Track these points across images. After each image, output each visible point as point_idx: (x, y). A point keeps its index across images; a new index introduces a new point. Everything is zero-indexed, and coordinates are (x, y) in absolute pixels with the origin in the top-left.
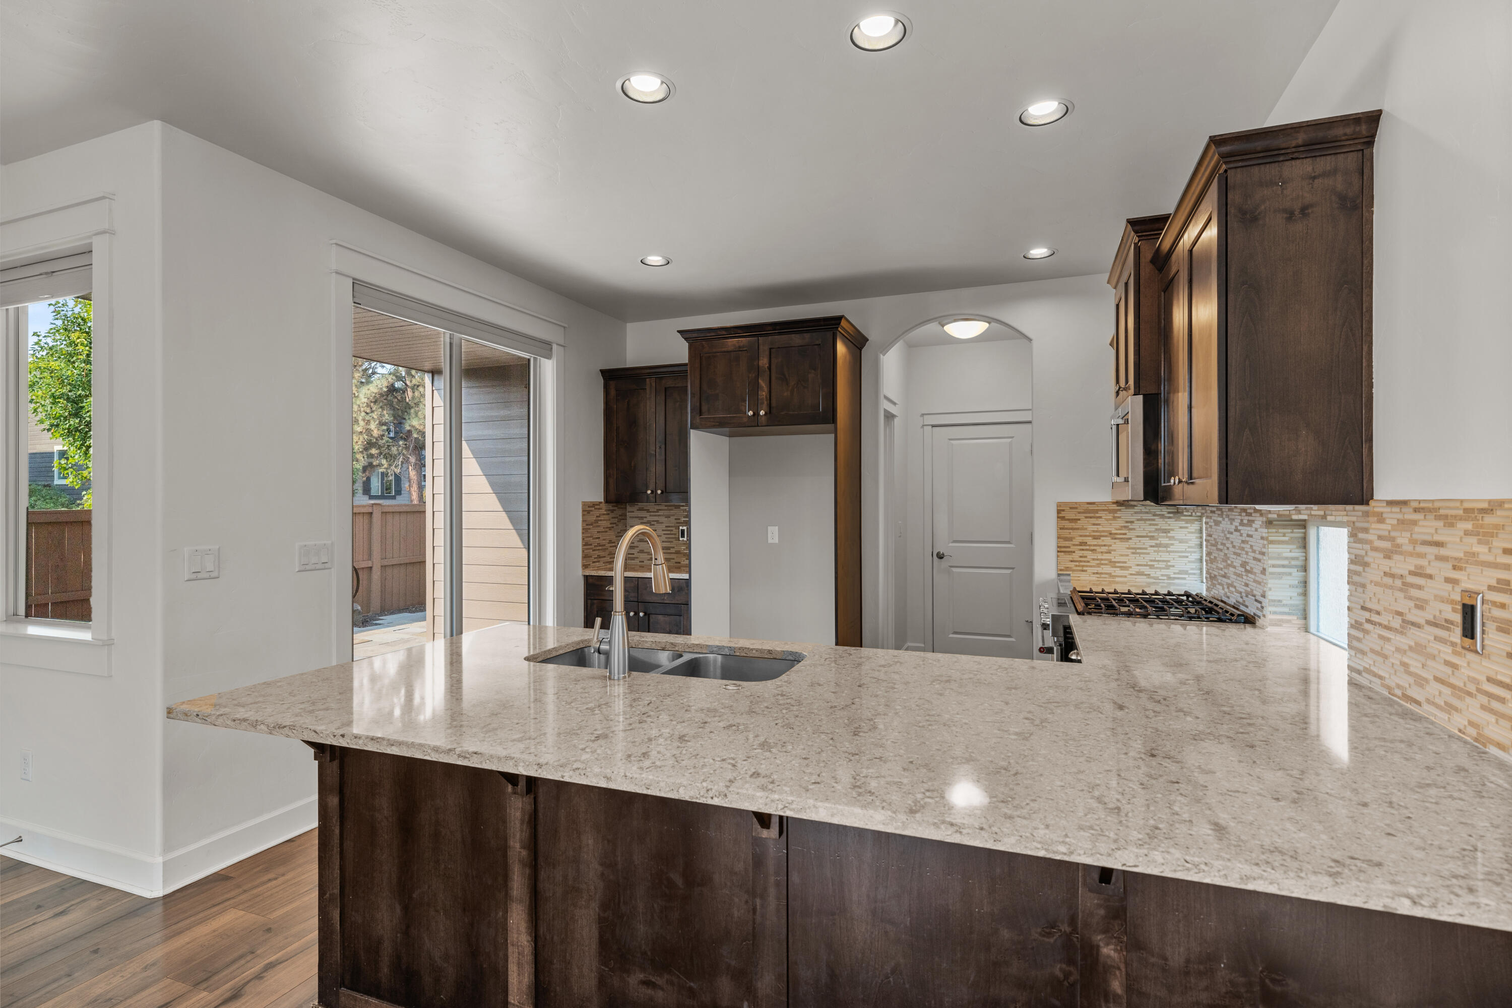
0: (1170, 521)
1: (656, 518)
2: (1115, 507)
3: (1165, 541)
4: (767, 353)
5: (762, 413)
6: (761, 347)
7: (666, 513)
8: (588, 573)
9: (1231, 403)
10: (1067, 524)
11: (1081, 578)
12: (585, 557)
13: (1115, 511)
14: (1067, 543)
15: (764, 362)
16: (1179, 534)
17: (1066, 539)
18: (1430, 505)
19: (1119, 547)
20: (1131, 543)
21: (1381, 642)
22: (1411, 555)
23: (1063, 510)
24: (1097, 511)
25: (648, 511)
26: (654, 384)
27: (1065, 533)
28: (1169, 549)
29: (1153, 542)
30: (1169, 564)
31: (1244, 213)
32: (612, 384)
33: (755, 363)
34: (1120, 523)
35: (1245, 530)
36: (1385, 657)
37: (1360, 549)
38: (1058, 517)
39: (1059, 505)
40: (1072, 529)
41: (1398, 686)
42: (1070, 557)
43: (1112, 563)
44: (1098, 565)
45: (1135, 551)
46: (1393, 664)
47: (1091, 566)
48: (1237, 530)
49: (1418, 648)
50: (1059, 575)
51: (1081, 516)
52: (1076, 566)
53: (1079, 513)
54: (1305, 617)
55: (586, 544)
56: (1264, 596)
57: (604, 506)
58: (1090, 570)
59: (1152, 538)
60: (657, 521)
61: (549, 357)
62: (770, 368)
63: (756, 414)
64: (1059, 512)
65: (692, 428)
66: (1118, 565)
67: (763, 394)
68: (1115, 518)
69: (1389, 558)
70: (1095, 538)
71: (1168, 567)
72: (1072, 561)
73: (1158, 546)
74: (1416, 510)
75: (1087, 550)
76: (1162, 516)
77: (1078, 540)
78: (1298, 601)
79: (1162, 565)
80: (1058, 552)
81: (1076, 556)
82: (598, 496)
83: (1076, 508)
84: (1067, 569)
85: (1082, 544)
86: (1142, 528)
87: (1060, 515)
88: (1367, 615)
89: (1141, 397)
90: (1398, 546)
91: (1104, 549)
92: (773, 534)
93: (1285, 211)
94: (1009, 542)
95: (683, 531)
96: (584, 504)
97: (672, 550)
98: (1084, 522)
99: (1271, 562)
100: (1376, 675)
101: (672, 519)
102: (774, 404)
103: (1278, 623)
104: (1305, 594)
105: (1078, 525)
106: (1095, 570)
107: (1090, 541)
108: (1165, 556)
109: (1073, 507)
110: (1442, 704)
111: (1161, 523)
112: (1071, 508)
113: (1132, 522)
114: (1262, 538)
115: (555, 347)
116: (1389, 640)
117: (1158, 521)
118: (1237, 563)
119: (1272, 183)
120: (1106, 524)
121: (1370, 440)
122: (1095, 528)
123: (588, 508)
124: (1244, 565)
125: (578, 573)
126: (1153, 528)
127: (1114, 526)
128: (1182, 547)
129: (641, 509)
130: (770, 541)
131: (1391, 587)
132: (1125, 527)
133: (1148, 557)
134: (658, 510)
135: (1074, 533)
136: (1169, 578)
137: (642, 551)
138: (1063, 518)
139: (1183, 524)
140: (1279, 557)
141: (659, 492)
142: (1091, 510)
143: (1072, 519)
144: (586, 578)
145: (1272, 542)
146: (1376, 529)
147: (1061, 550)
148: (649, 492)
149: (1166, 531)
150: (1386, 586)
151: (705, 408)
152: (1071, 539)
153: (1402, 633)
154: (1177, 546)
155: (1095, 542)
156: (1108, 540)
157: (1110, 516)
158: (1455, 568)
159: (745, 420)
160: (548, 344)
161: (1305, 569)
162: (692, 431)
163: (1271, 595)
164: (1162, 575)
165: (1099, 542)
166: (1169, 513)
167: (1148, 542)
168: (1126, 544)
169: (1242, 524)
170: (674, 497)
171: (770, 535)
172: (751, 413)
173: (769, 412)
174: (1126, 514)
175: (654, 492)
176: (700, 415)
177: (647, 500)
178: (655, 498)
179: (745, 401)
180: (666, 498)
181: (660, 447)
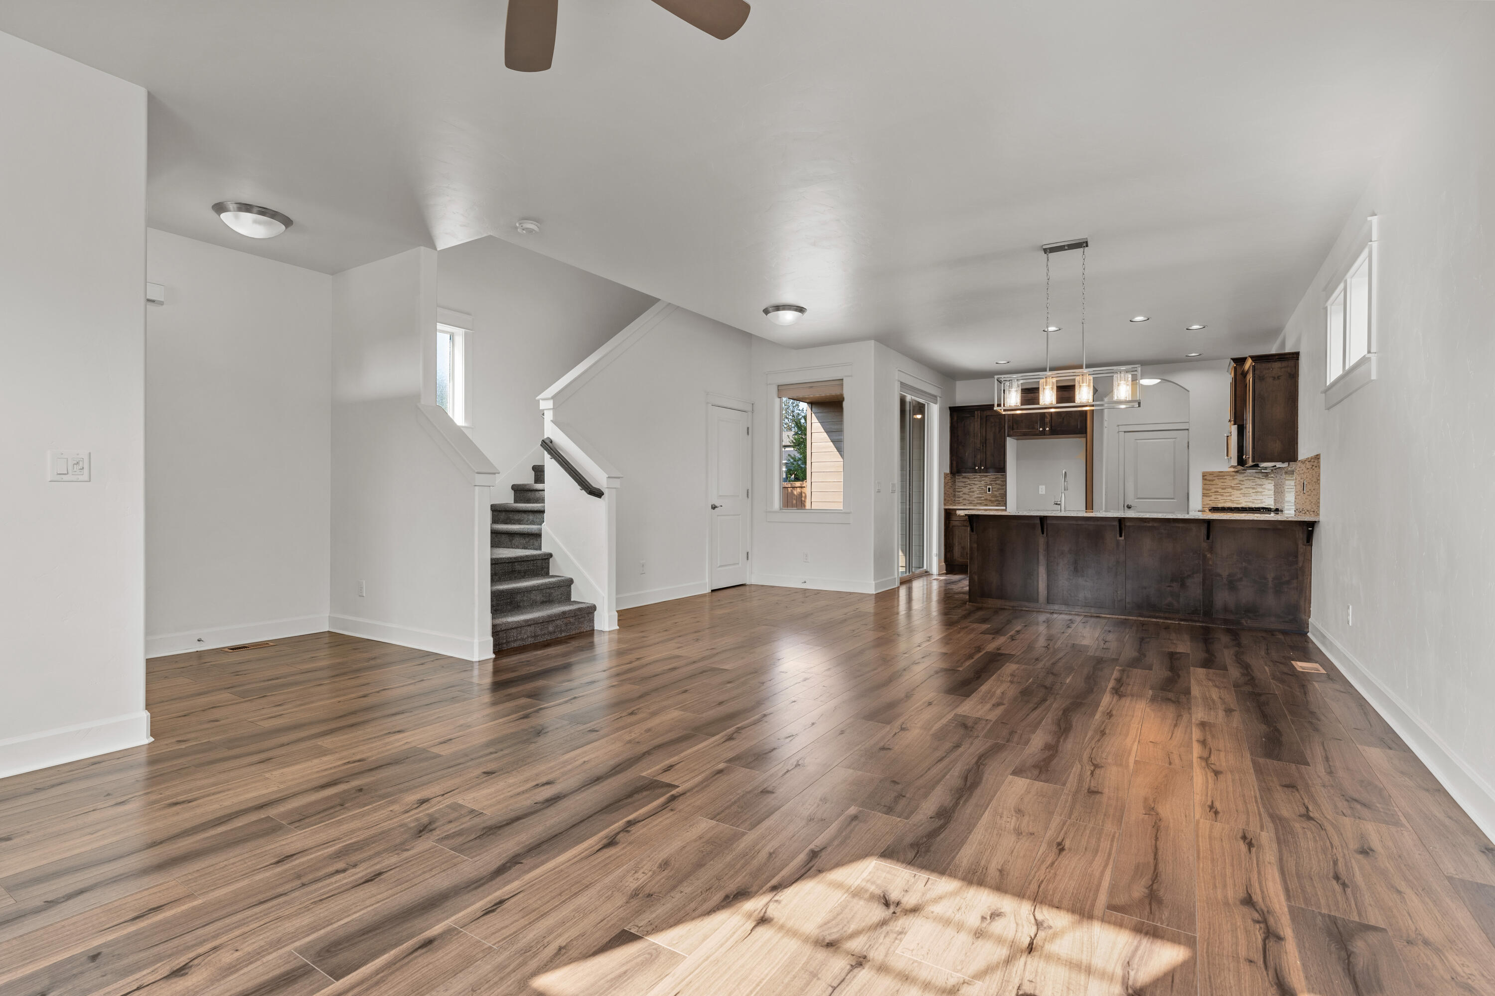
1: (973, 482)
2: (1234, 474)
5: (1047, 429)
8: (947, 507)
9: (1256, 433)
10: (1208, 482)
12: (945, 500)
13: (1234, 476)
14: (1208, 492)
17: (1207, 490)
20: (1242, 491)
23: (1207, 476)
24: (1224, 476)
25: (969, 478)
26: (980, 414)
27: (1207, 487)
29: (1254, 491)
31: (1260, 377)
32: (954, 415)
34: (1237, 481)
38: (1203, 479)
39: (1205, 473)
40: (1211, 483)
42: (1209, 499)
43: (1232, 501)
45: (1244, 495)
50: (1203, 507)
51: (1216, 478)
52: (1213, 503)
55: (945, 494)
57: (949, 475)
59: (1254, 488)
60: (974, 484)
61: (936, 403)
63: (1044, 429)
64: (1203, 476)
65: (1009, 436)
66: (1235, 502)
67: (1048, 420)
68: (1234, 479)
70: (1223, 489)
72: (1210, 501)
73: (1256, 492)
75: (1219, 495)
76: (1259, 478)
77: (1213, 490)
79: (1259, 502)
81: (1212, 498)
82: (948, 471)
83: (1214, 475)
84: (1208, 504)
85: (1216, 492)
86: (1248, 484)
89: (1236, 426)
91: (1228, 494)
92: (1042, 490)
93: (1273, 377)
94: (1173, 499)
95: (989, 489)
96: (945, 473)
97: (983, 499)
98: (1217, 481)
99: (1287, 487)
101: (983, 482)
102: (1053, 424)
103: (1289, 510)
105: (1214, 482)
107: (1220, 490)
108: (1261, 497)
109: (1211, 474)
111: (1259, 481)
113: (1243, 481)
115: (938, 398)
117: (1257, 480)
119: (1269, 369)
120: (1229, 482)
121: (1297, 444)
122: (1222, 484)
123: (946, 475)
125: (943, 507)
127: (1233, 483)
129: (964, 477)
130: (1040, 493)
132: (1239, 483)
133: (1251, 498)
134: (975, 478)
135: (1211, 487)
137: (964, 499)
138: (1206, 479)
141: (983, 468)
142: (1221, 475)
143: (1213, 480)
144: (946, 510)
145: (1288, 480)
147: (1204, 495)
148: (977, 468)
149: (1262, 485)
151: (1015, 427)
152: (1210, 490)
154: (1267, 492)
155: (1223, 491)
156: (1230, 490)
157: (1231, 478)
159: (1038, 432)
160: (936, 397)
162: (1008, 439)
165: (1226, 491)
167: (1251, 491)
168: (1240, 492)
170: (991, 470)
171: (1040, 490)
172: (1041, 429)
173: (1051, 429)
174: (1240, 477)
175: (979, 467)
176: (1013, 429)
177: (975, 472)
178: (980, 471)
179: (1037, 423)
180: (986, 470)
181: (983, 446)
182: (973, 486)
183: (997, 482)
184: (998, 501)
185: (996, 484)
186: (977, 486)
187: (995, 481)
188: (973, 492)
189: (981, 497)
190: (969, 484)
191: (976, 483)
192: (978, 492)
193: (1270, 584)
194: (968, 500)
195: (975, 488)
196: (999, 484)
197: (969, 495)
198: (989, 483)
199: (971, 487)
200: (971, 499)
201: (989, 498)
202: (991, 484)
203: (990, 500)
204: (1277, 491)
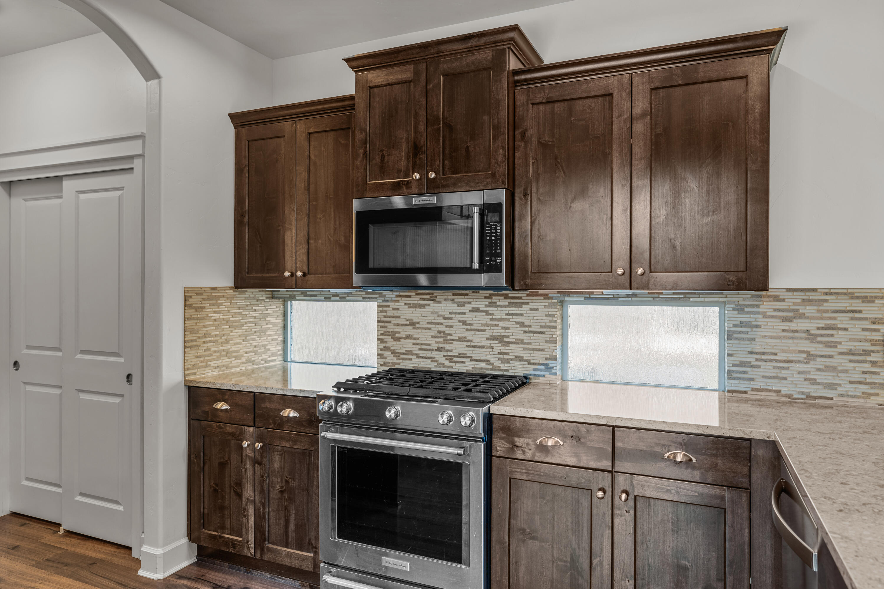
3: (266, 326)
10: (195, 314)
11: (206, 375)
13: (229, 295)
16: (271, 315)
17: (193, 331)
18: (845, 291)
19: (234, 335)
20: (244, 330)
21: (777, 371)
22: (821, 318)
23: (191, 297)
24: (218, 297)
27: (191, 324)
28: (267, 333)
29: (258, 328)
30: (267, 347)
34: (235, 309)
36: (785, 378)
37: (744, 318)
38: (185, 305)
39: (187, 290)
40: (198, 319)
41: (803, 393)
42: (195, 352)
43: (228, 354)
44: (219, 358)
45: (247, 338)
46: (792, 381)
47: (214, 360)
49: (828, 369)
51: (204, 304)
52: (201, 362)
53: (204, 299)
56: (552, 359)
58: (213, 364)
59: (257, 323)
64: (186, 299)
66: (234, 354)
69: (791, 321)
70: (216, 326)
71: (266, 351)
72: (197, 357)
73: (259, 331)
74: (826, 294)
75: (210, 342)
76: (263, 302)
77: (203, 331)
80: (185, 347)
81: (201, 351)
83: (201, 294)
84: (194, 366)
85: (206, 335)
87: (188, 303)
88: (758, 357)
90: (804, 314)
91: (223, 339)
98: (208, 310)
100: (770, 391)
105: (202, 314)
106: (217, 363)
107: (212, 331)
108: (264, 341)
109: (199, 291)
110: (861, 394)
111: (263, 308)
112: (198, 294)
113: (244, 308)
114: (548, 315)
116: (788, 368)
118: (479, 339)
122: (216, 316)
127: (232, 312)
128: (273, 330)
131: (793, 338)
132: (240, 313)
133: (253, 344)
135: (199, 324)
136: (267, 362)
138: (189, 306)
139: (275, 308)
142: (213, 296)
143: (198, 308)
146: (771, 305)
147: (186, 345)
149: (266, 316)
150: (785, 338)
153: (807, 363)
155: (216, 332)
156: (226, 329)
157: (228, 303)
158: (874, 323)
164: (262, 360)
166: (267, 298)
167: (253, 328)
169: (493, 306)
204: (444, 336)
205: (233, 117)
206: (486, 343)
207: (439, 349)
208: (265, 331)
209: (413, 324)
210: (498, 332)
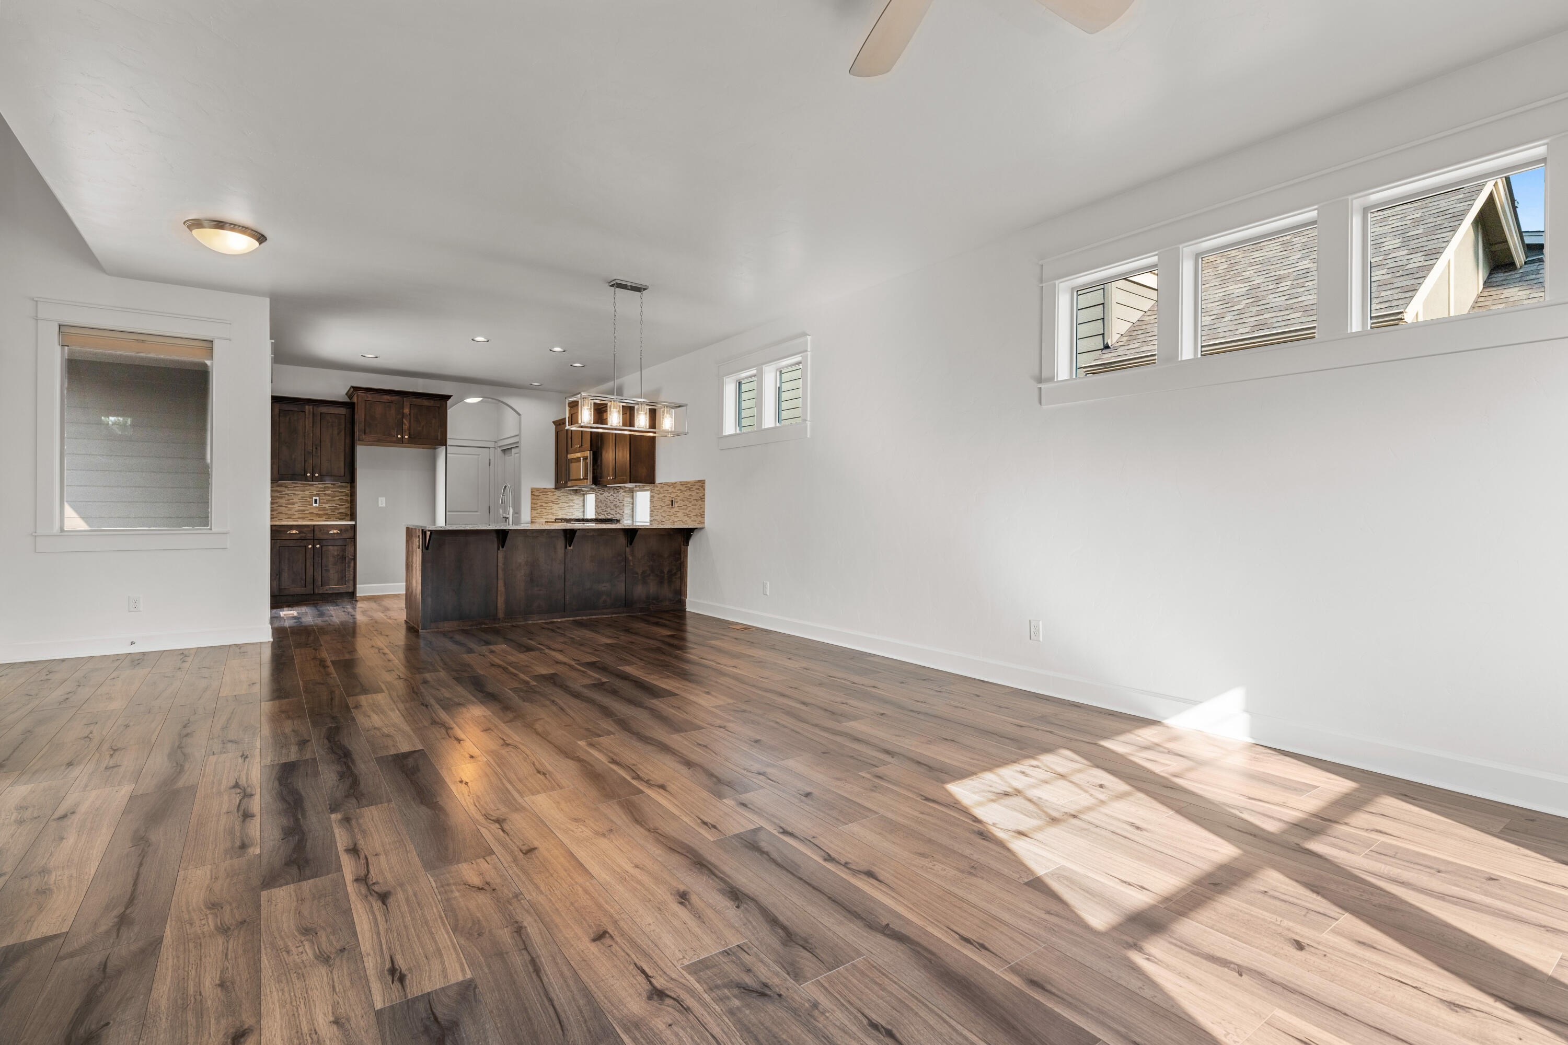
0: (573, 496)
1: (294, 492)
2: (554, 490)
3: (572, 504)
4: (409, 406)
5: (406, 436)
6: (405, 403)
7: (302, 488)
10: (535, 497)
14: (535, 506)
15: (406, 411)
16: (576, 502)
17: (535, 504)
19: (555, 507)
20: (559, 505)
22: (661, 493)
23: (535, 492)
24: (546, 492)
25: (286, 487)
26: (312, 410)
27: (534, 501)
29: (567, 505)
30: (573, 514)
32: (277, 406)
33: (401, 411)
34: (556, 497)
35: (615, 495)
37: (652, 493)
38: (531, 494)
39: (533, 489)
40: (538, 500)
42: (536, 512)
44: (547, 515)
45: (561, 508)
48: (612, 495)
50: (532, 519)
51: (541, 494)
52: (539, 517)
53: (540, 492)
54: (633, 518)
56: (623, 512)
59: (567, 503)
60: (294, 494)
62: (410, 414)
63: (403, 437)
64: (532, 492)
65: (359, 440)
67: (406, 427)
68: (554, 495)
69: (657, 493)
70: (546, 503)
72: (537, 515)
73: (569, 506)
74: (663, 484)
75: (543, 508)
76: (571, 494)
77: (540, 504)
78: (631, 513)
79: (570, 514)
80: (531, 511)
81: (538, 511)
84: (535, 517)
85: (541, 506)
86: (563, 499)
89: (592, 452)
91: (550, 508)
92: (382, 502)
94: (477, 512)
95: (316, 501)
97: (306, 512)
98: (542, 496)
101: (307, 492)
102: (412, 431)
103: (627, 520)
104: (633, 511)
105: (540, 497)
106: (546, 517)
107: (544, 505)
108: (571, 510)
109: (538, 490)
111: (571, 497)
113: (560, 497)
116: (659, 512)
117: (570, 496)
118: (612, 505)
120: (551, 498)
121: (655, 471)
122: (545, 499)
124: (615, 506)
126: (567, 499)
127: (553, 498)
128: (577, 507)
130: (380, 505)
133: (566, 511)
134: (295, 487)
138: (533, 495)
139: (577, 497)
140: (627, 501)
141: (317, 475)
142: (544, 491)
143: (537, 495)
144: (271, 526)
146: (656, 489)
147: (533, 509)
148: (308, 475)
149: (572, 500)
151: (367, 431)
152: (536, 504)
154: (576, 506)
155: (546, 505)
157: (552, 494)
158: (670, 494)
159: (395, 439)
161: (633, 504)
162: (361, 444)
163: (625, 512)
165: (548, 505)
166: (573, 493)
167: (566, 505)
168: (557, 506)
169: (614, 493)
170: (327, 478)
171: (380, 502)
172: (399, 436)
173: (410, 437)
174: (558, 493)
175: (313, 475)
176: (365, 434)
177: (306, 479)
178: (313, 478)
179: (394, 429)
180: (321, 478)
181: (316, 448)
182: (293, 497)
183: (327, 492)
184: (327, 514)
185: (325, 494)
186: (299, 497)
187: (324, 491)
188: (293, 504)
189: (304, 511)
190: (288, 494)
191: (296, 492)
192: (299, 504)
193: (666, 577)
194: (286, 514)
195: (296, 499)
196: (329, 495)
197: (286, 507)
198: (315, 493)
199: (289, 498)
200: (289, 512)
201: (315, 511)
202: (318, 495)
203: (317, 514)
204: (606, 505)
205: (554, 422)
206: (613, 507)
207: (606, 511)
208: (572, 506)
209: (601, 501)
210: (615, 503)
